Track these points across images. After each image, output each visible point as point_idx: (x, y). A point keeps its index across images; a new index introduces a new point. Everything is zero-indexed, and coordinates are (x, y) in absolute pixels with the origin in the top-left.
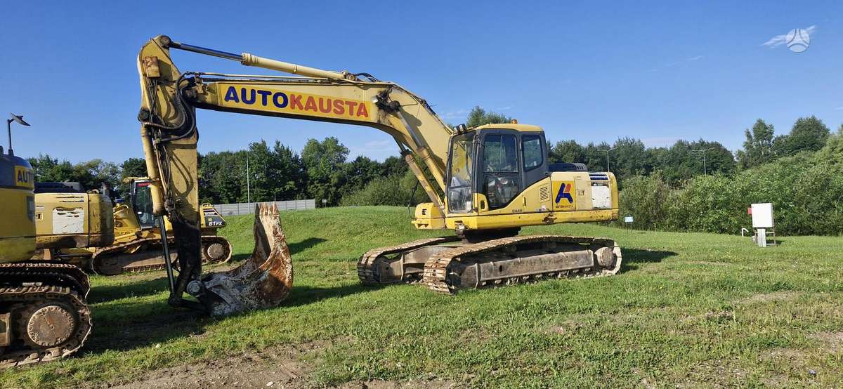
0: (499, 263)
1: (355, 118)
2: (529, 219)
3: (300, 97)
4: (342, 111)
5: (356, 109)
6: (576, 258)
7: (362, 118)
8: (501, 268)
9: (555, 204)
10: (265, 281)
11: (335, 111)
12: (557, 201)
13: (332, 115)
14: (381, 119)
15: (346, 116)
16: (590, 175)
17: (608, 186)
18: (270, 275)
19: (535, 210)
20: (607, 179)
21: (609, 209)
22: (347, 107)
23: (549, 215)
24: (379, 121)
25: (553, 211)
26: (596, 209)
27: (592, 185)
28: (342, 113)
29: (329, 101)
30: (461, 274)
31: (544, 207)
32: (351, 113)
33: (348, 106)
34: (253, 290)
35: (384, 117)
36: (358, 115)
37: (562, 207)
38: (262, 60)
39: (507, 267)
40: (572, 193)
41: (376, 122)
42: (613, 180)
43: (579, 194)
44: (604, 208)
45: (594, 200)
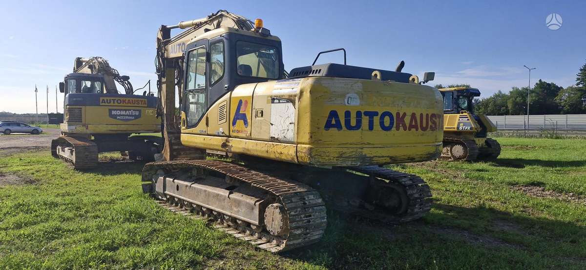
0: (176, 182)
2: (211, 142)
6: (239, 203)
8: (178, 187)
9: (231, 127)
12: (234, 122)
17: (294, 103)
19: (215, 133)
21: (291, 143)
23: (226, 141)
25: (230, 136)
27: (273, 100)
30: (156, 182)
31: (221, 130)
37: (238, 131)
39: (181, 188)
40: (248, 114)
42: (305, 93)
43: (256, 116)
44: (285, 139)
45: (272, 125)
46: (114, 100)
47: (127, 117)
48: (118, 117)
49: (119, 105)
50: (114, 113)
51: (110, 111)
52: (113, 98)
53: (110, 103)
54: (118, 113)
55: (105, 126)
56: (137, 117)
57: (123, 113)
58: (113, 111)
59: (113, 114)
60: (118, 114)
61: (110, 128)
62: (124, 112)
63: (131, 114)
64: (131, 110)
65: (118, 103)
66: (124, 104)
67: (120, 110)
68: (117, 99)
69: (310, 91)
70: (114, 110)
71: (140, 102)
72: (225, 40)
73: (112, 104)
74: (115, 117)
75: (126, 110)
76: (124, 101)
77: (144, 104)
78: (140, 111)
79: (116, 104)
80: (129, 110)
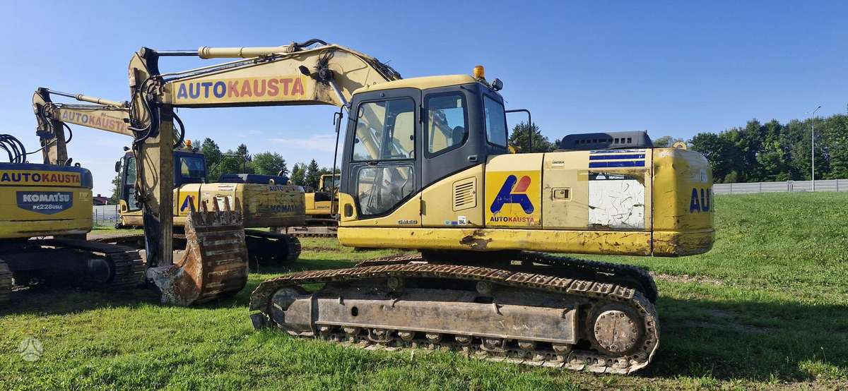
0: (351, 303)
1: (290, 98)
2: (431, 237)
3: (237, 83)
4: (277, 92)
5: (291, 86)
6: (525, 319)
7: (298, 97)
8: (355, 312)
9: (489, 214)
10: (181, 277)
11: (270, 93)
12: (496, 207)
13: (266, 98)
14: (319, 95)
15: (281, 97)
16: (591, 158)
17: (641, 180)
18: (185, 272)
19: (444, 223)
20: (642, 164)
21: (640, 230)
22: (281, 86)
23: (475, 233)
24: (317, 98)
25: (484, 227)
26: (596, 227)
27: (593, 177)
28: (275, 95)
29: (264, 82)
30: (285, 309)
31: (462, 218)
32: (286, 93)
33: (283, 84)
34: (172, 285)
35: (321, 91)
36: (293, 93)
37: (506, 219)
38: (213, 50)
39: (366, 311)
40: (532, 194)
41: (312, 99)
42: (662, 167)
43: (553, 196)
44: (624, 226)
45: (593, 208)
46: (26, 175)
47: (51, 207)
48: (34, 207)
49: (36, 183)
50: (26, 198)
51: (20, 195)
52: (25, 172)
53: (19, 179)
54: (35, 198)
55: (9, 223)
56: (67, 205)
57: (43, 198)
58: (25, 196)
59: (25, 200)
60: (35, 200)
61: (19, 227)
62: (46, 196)
63: (57, 200)
64: (56, 193)
65: (34, 180)
66: (46, 183)
67: (39, 193)
68: (32, 172)
69: (673, 165)
70: (27, 193)
71: (71, 178)
72: (466, 93)
73: (23, 181)
74: (28, 206)
75: (48, 194)
76: (45, 177)
77: (77, 181)
78: (71, 194)
79: (31, 182)
80: (54, 193)
